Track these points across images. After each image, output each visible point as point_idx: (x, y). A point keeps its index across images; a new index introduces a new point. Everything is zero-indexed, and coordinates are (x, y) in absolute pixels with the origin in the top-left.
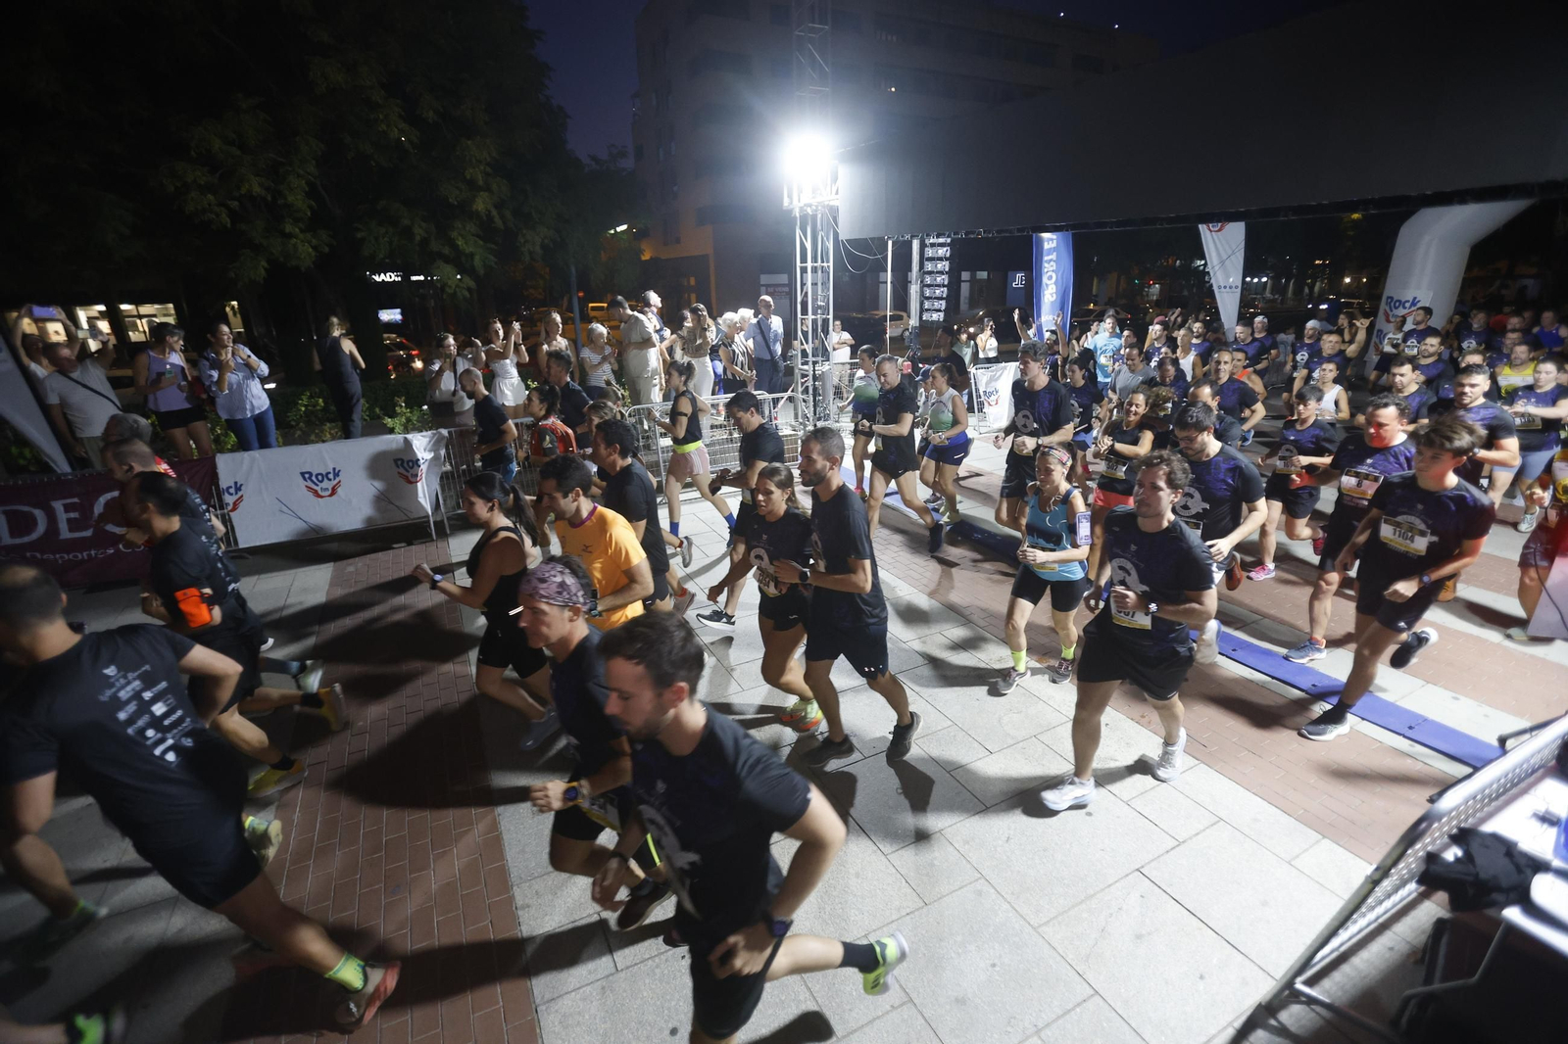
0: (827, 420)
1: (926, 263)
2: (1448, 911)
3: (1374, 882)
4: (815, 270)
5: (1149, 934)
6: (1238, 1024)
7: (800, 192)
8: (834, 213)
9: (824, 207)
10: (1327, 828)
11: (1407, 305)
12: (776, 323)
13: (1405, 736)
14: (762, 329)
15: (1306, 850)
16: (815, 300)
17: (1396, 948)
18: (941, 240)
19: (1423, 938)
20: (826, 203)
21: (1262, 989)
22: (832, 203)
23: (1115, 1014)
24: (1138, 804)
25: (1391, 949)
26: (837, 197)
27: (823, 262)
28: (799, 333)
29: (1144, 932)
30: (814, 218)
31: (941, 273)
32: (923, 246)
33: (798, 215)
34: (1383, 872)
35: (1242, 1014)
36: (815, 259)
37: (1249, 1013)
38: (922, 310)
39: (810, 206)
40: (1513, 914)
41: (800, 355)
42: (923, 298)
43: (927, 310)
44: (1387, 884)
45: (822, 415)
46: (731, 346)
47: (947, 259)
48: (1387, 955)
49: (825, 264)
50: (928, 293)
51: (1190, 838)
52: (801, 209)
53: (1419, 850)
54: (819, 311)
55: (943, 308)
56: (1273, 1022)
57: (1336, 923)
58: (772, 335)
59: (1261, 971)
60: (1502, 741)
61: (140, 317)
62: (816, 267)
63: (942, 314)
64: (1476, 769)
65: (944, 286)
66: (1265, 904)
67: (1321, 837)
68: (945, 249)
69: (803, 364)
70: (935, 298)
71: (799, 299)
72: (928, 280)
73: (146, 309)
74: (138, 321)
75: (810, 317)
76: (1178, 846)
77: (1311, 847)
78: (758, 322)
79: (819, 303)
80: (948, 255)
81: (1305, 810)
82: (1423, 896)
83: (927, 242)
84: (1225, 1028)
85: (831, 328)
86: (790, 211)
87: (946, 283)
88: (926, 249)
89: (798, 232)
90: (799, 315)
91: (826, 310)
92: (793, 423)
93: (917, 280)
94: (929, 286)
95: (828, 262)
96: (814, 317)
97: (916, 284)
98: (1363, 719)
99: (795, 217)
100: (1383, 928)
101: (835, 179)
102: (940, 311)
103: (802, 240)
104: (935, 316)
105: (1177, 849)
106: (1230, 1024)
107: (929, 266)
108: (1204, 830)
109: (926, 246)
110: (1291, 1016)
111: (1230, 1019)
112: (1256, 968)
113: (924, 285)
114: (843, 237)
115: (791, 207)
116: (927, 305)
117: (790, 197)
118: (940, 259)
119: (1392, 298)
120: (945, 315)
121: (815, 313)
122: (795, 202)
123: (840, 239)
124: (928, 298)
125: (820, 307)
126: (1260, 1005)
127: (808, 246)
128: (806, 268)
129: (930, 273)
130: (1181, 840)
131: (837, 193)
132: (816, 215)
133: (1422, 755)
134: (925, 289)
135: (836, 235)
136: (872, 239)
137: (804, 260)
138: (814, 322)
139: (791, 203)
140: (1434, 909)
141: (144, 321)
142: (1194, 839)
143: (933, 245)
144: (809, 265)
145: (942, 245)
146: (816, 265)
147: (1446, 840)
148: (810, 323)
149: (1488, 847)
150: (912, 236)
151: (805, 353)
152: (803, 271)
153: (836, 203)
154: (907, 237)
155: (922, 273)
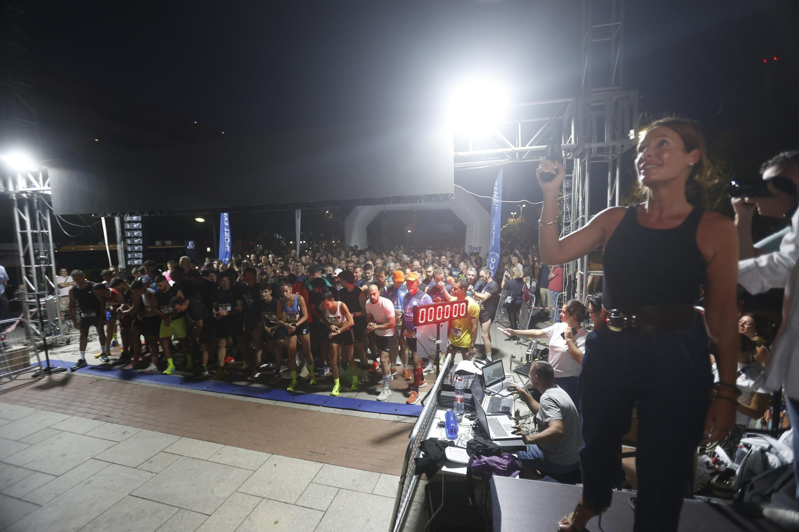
0: (58, 334)
1: (126, 232)
2: (427, 481)
3: (402, 483)
4: (35, 236)
7: (15, 184)
8: (47, 197)
9: (38, 194)
10: (381, 469)
13: (395, 415)
15: (377, 483)
16: (36, 255)
18: (135, 218)
19: (424, 497)
20: (42, 192)
22: (46, 192)
24: (300, 503)
26: (50, 188)
27: (42, 230)
28: (24, 277)
30: (30, 201)
31: (137, 237)
32: (122, 222)
33: (15, 199)
34: (404, 477)
36: (34, 227)
38: (126, 258)
39: (26, 192)
40: (444, 469)
41: (26, 292)
42: (126, 252)
43: (130, 259)
44: (406, 481)
45: (53, 332)
47: (140, 230)
49: (44, 231)
50: (129, 249)
51: (329, 506)
52: (17, 194)
53: (412, 460)
54: (42, 262)
55: (141, 257)
57: (395, 512)
60: (422, 402)
62: (35, 234)
64: (418, 417)
65: (140, 245)
66: (368, 520)
67: (380, 474)
70: (135, 252)
71: (22, 254)
72: (129, 242)
75: (34, 266)
76: (325, 513)
79: (41, 257)
80: (140, 227)
81: (371, 465)
82: (419, 479)
83: (125, 219)
85: (54, 272)
87: (141, 242)
88: (125, 224)
89: (16, 211)
90: (23, 266)
91: (48, 261)
92: (25, 341)
93: (121, 242)
94: (129, 245)
95: (47, 229)
96: (37, 266)
97: (121, 244)
98: (380, 413)
99: (12, 200)
100: (411, 502)
102: (139, 259)
103: (22, 216)
104: (136, 262)
105: (325, 516)
107: (128, 234)
108: (334, 498)
109: (125, 222)
113: (126, 244)
114: (57, 214)
116: (129, 255)
118: (136, 230)
121: (37, 262)
122: (11, 190)
123: (55, 213)
124: (130, 252)
125: (43, 259)
127: (27, 219)
128: (26, 234)
129: (130, 238)
130: (325, 510)
131: (49, 186)
132: (32, 199)
133: (403, 420)
134: (127, 246)
135: (51, 212)
136: (83, 215)
137: (24, 229)
138: (38, 270)
139: (7, 191)
140: (423, 483)
142: (331, 506)
143: (129, 222)
144: (29, 230)
145: (136, 222)
146: (35, 231)
147: (418, 450)
148: (34, 271)
149: (430, 446)
150: (114, 215)
151: (30, 290)
152: (24, 236)
153: (50, 193)
154: (109, 215)
155: (124, 238)
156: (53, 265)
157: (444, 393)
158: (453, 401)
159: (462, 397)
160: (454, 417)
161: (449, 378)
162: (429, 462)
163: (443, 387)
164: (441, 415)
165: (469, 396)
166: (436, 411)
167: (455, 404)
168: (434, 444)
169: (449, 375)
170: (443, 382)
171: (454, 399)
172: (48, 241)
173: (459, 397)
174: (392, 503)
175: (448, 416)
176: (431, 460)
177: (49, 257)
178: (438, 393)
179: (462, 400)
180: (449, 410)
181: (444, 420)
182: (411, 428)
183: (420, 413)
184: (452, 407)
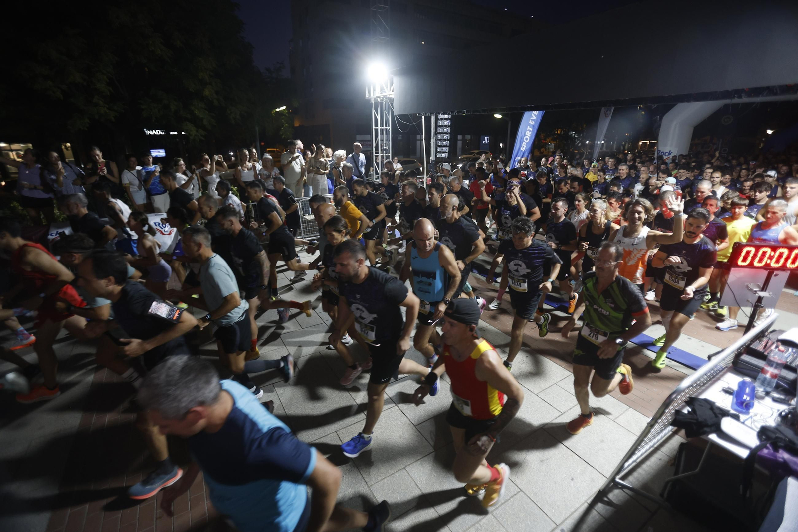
1: (439, 128)
2: (685, 439)
3: (651, 426)
4: (382, 130)
5: (547, 459)
6: (589, 501)
7: (374, 90)
8: (391, 100)
9: (386, 98)
10: (630, 404)
11: (667, 154)
12: (362, 157)
14: (355, 160)
15: (622, 414)
16: (382, 146)
17: (663, 459)
18: (446, 116)
19: (675, 453)
20: (388, 96)
21: (600, 483)
22: (390, 96)
23: (530, 500)
24: (541, 395)
25: (660, 459)
26: (393, 93)
27: (386, 126)
28: (374, 163)
29: (544, 459)
31: (446, 133)
32: (437, 120)
33: (373, 102)
34: (655, 421)
35: (591, 496)
36: (382, 125)
37: (594, 496)
38: (437, 152)
39: (379, 97)
40: (713, 437)
41: (374, 174)
42: (437, 146)
43: (439, 152)
44: (658, 427)
46: (338, 169)
47: (449, 126)
48: (659, 463)
49: (387, 128)
50: (439, 143)
51: (567, 411)
52: (375, 99)
54: (384, 152)
55: (447, 151)
56: (606, 499)
57: (634, 448)
58: (360, 163)
59: (600, 475)
60: (709, 357)
61: (12, 150)
62: (382, 129)
63: (447, 154)
65: (448, 140)
66: (603, 441)
67: (628, 407)
68: (448, 121)
69: (376, 179)
70: (443, 146)
71: (374, 145)
72: (440, 137)
73: (15, 146)
74: (11, 153)
75: (380, 155)
76: (561, 415)
77: (624, 412)
78: (352, 156)
79: (384, 148)
80: (450, 124)
82: (675, 432)
83: (439, 117)
84: (583, 504)
86: (369, 100)
87: (449, 138)
88: (439, 121)
89: (373, 111)
90: (374, 154)
91: (387, 151)
93: (434, 137)
94: (440, 140)
95: (389, 126)
96: (381, 155)
97: (434, 139)
99: (372, 103)
101: (392, 84)
102: (446, 152)
103: (376, 115)
104: (443, 155)
105: (561, 416)
106: (586, 501)
107: (440, 130)
110: (614, 495)
111: (585, 499)
112: (598, 473)
113: (438, 140)
114: (396, 113)
115: (370, 98)
116: (439, 149)
117: (369, 93)
118: (446, 126)
119: (660, 151)
120: (448, 155)
121: (382, 152)
122: (372, 95)
123: (394, 115)
124: (440, 146)
125: (385, 149)
126: (600, 491)
127: (379, 118)
128: (377, 129)
129: (441, 133)
130: (563, 413)
131: (393, 91)
132: (382, 103)
133: (674, 366)
135: (392, 112)
136: (411, 115)
137: (376, 125)
139: (370, 96)
140: (678, 440)
141: (14, 153)
142: (569, 411)
143: (442, 119)
144: (379, 128)
145: (446, 119)
146: (382, 128)
147: (684, 404)
148: (380, 158)
149: (702, 406)
150: (432, 114)
151: (377, 173)
152: (376, 131)
153: (392, 96)
154: (428, 114)
155: (436, 133)
156: (390, 154)
157: (745, 358)
158: (758, 373)
159: (776, 372)
160: (753, 390)
161: (763, 343)
162: (695, 421)
163: (747, 349)
164: (732, 380)
165: (791, 376)
166: (725, 373)
167: (761, 376)
168: (709, 406)
169: (765, 340)
170: (750, 344)
171: (762, 371)
172: (389, 134)
173: (771, 370)
174: (633, 440)
175: (742, 386)
176: (697, 420)
177: (389, 148)
178: (738, 355)
179: (774, 376)
180: (748, 379)
181: (735, 387)
182: (681, 378)
183: (699, 366)
184: (754, 378)
